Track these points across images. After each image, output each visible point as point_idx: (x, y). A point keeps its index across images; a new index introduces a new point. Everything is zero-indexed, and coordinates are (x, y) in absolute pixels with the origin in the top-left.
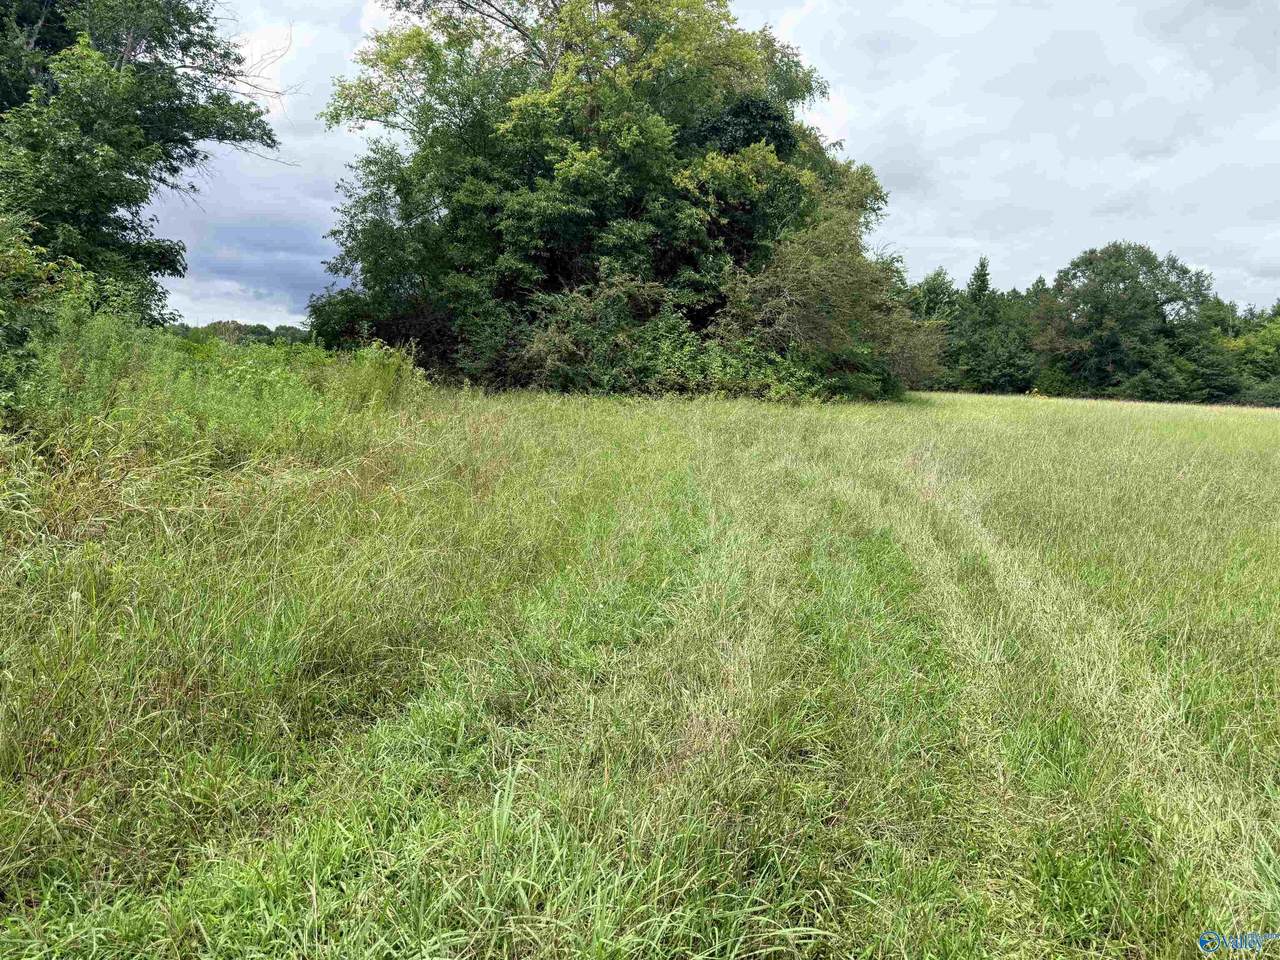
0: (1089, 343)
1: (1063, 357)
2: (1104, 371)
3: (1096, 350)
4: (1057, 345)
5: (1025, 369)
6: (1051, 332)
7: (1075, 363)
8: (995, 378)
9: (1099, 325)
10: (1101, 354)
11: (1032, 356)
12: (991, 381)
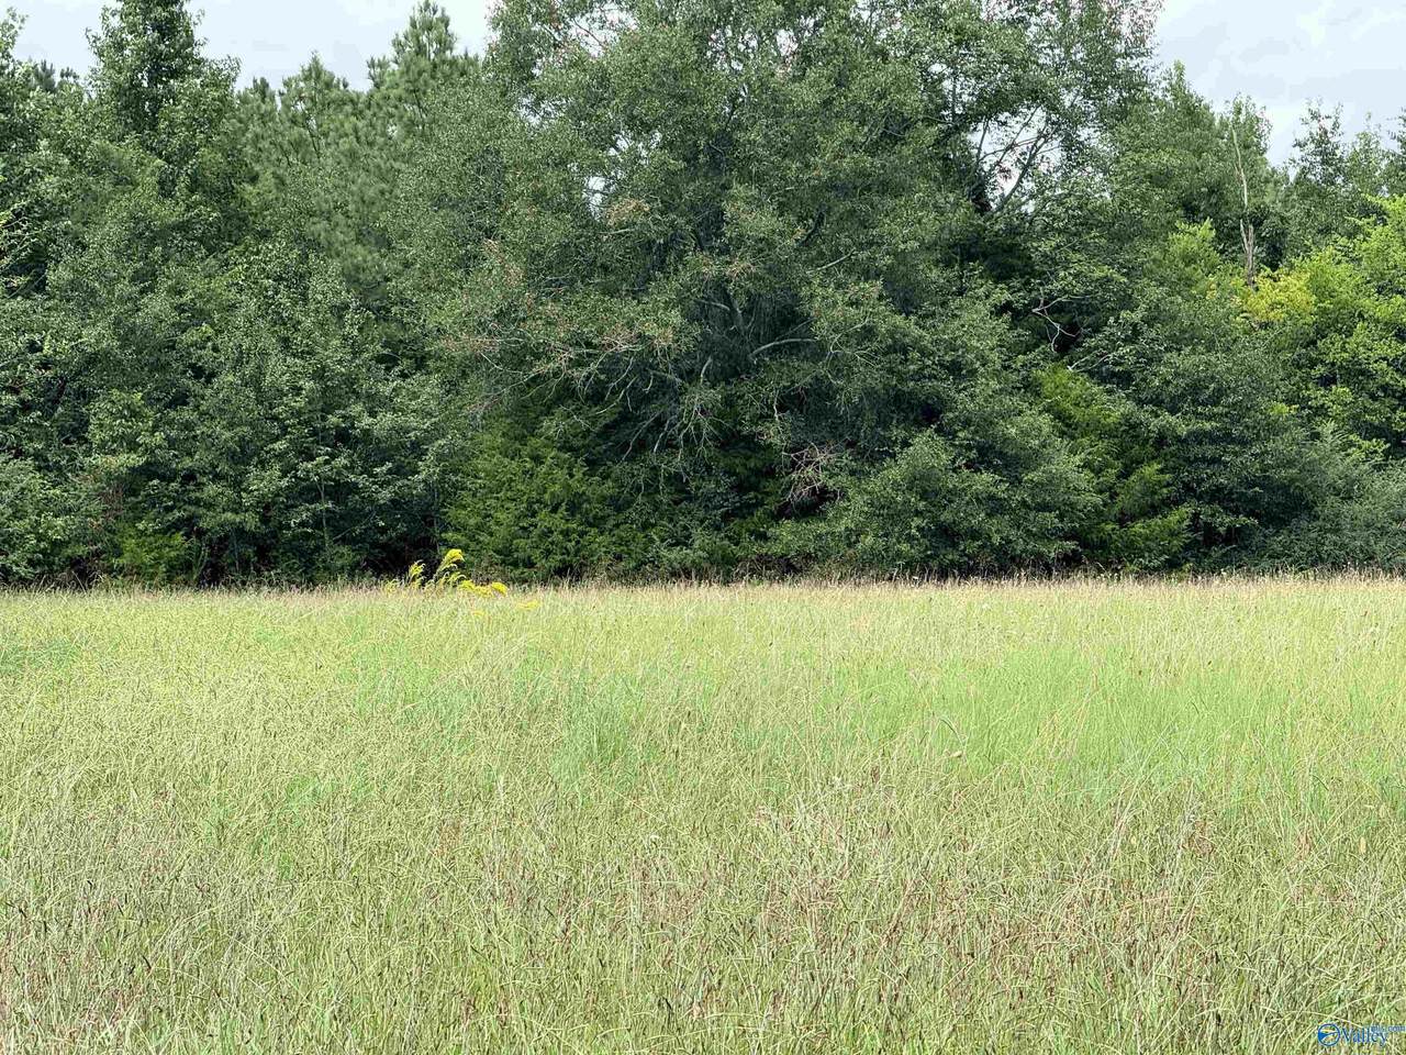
0: (675, 317)
1: (567, 392)
2: (751, 444)
3: (706, 346)
4: (535, 332)
5: (402, 453)
6: (502, 270)
7: (624, 418)
8: (265, 508)
9: (710, 228)
10: (731, 370)
11: (429, 387)
12: (251, 521)
